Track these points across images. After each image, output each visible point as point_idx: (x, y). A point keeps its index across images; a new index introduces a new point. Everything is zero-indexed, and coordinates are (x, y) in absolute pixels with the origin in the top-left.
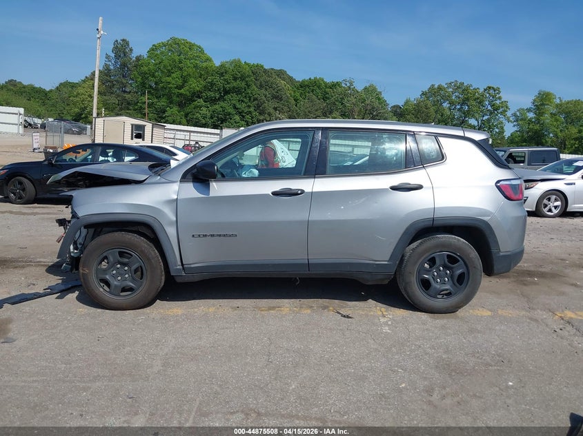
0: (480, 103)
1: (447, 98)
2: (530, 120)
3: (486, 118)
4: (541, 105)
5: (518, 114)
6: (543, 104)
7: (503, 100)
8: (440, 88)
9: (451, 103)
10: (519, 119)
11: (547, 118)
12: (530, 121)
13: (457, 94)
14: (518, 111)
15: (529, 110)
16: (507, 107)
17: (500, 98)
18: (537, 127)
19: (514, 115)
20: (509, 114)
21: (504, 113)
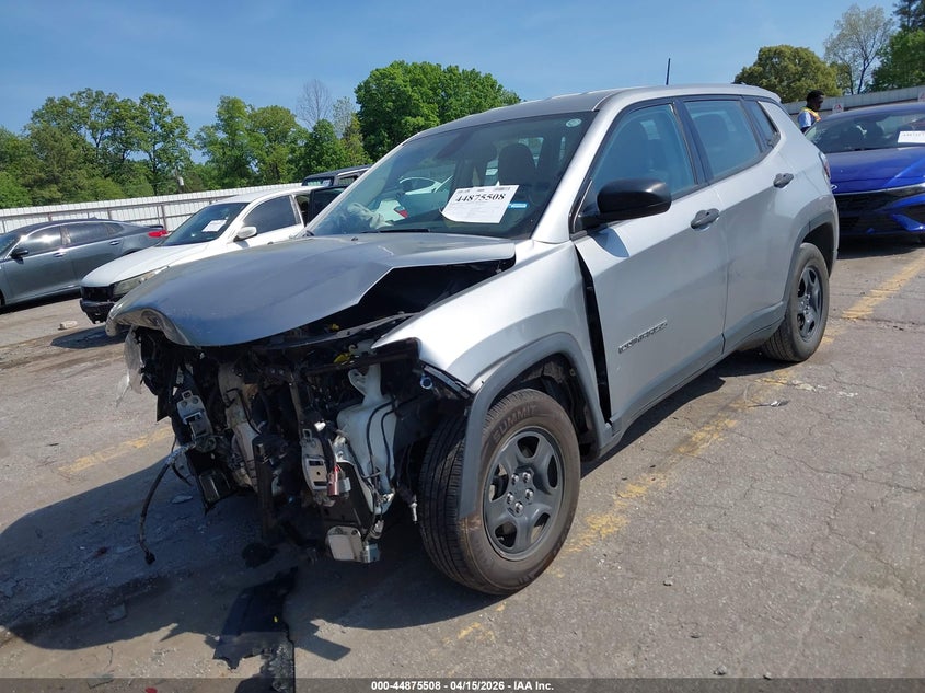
0: (143, 123)
1: (83, 119)
2: (222, 143)
3: (158, 146)
4: (229, 118)
5: (202, 134)
6: (232, 118)
7: (175, 115)
8: (65, 103)
9: (93, 128)
10: (207, 143)
11: (244, 139)
12: (223, 145)
13: (96, 111)
14: (202, 130)
15: (216, 128)
16: (184, 127)
17: (169, 113)
18: (237, 153)
19: (198, 137)
20: (191, 136)
21: (182, 135)
